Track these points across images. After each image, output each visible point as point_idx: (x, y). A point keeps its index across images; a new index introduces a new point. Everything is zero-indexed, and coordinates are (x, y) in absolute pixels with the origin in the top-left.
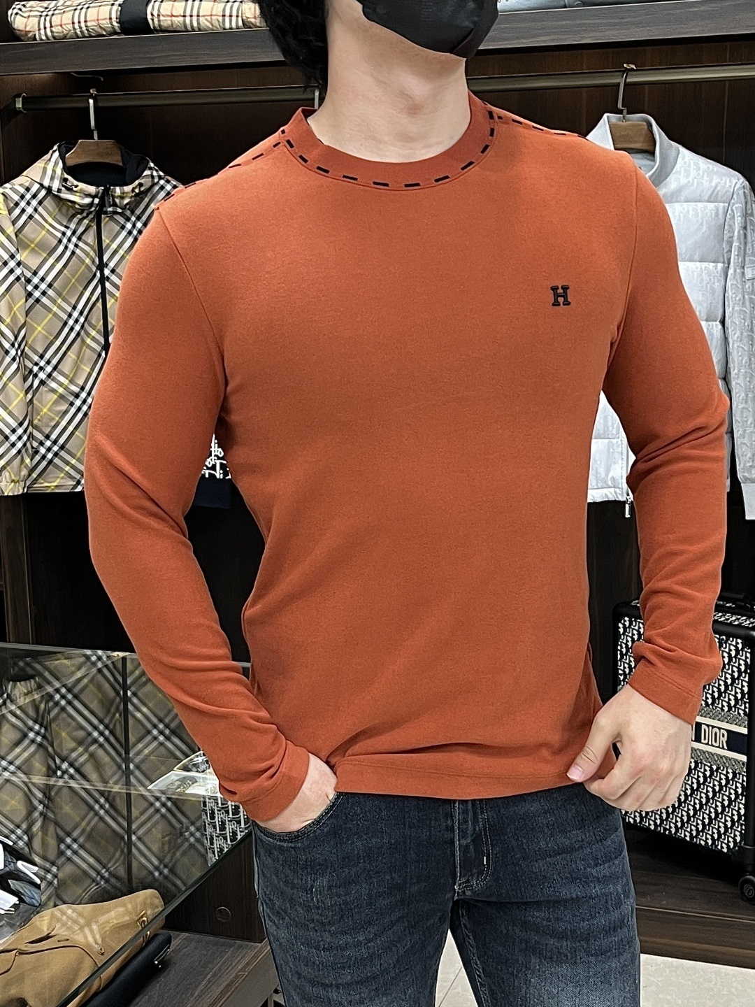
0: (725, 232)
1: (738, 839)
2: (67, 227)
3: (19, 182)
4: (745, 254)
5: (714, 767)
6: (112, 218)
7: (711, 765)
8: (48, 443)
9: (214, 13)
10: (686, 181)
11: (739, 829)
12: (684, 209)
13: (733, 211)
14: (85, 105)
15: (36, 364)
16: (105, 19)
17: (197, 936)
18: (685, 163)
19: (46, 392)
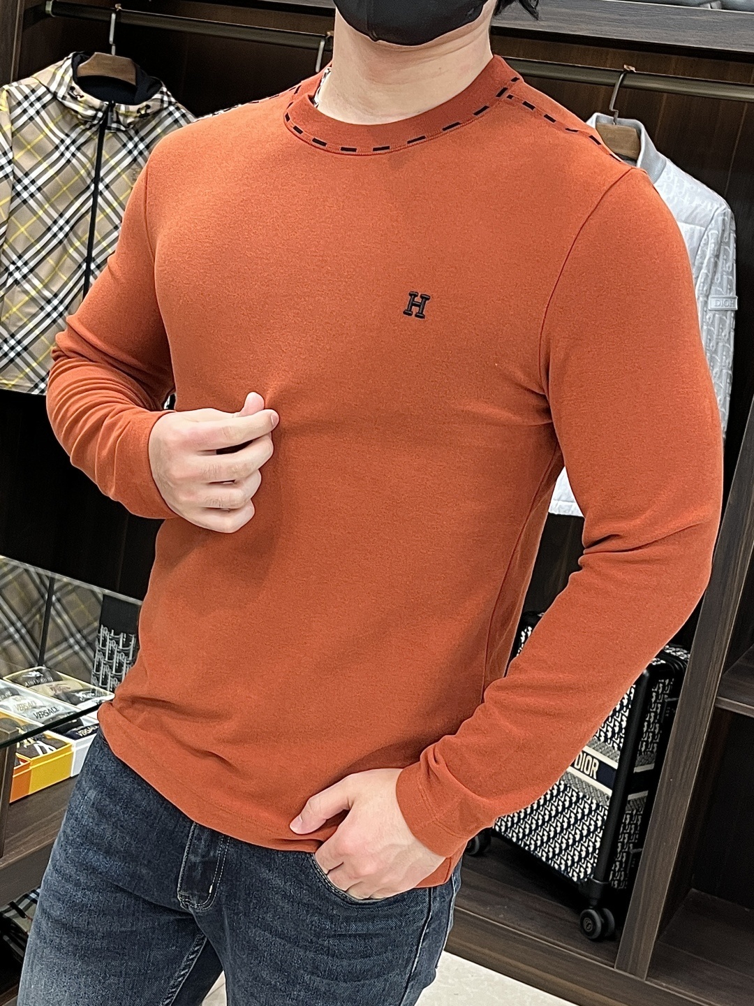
0: (697, 257)
1: (589, 871)
2: (67, 135)
3: (27, 83)
4: (712, 283)
5: (581, 795)
6: (115, 134)
7: (579, 792)
8: (12, 342)
11: (592, 861)
13: (708, 236)
14: (106, 19)
15: (14, 263)
18: (669, 178)
19: (19, 291)
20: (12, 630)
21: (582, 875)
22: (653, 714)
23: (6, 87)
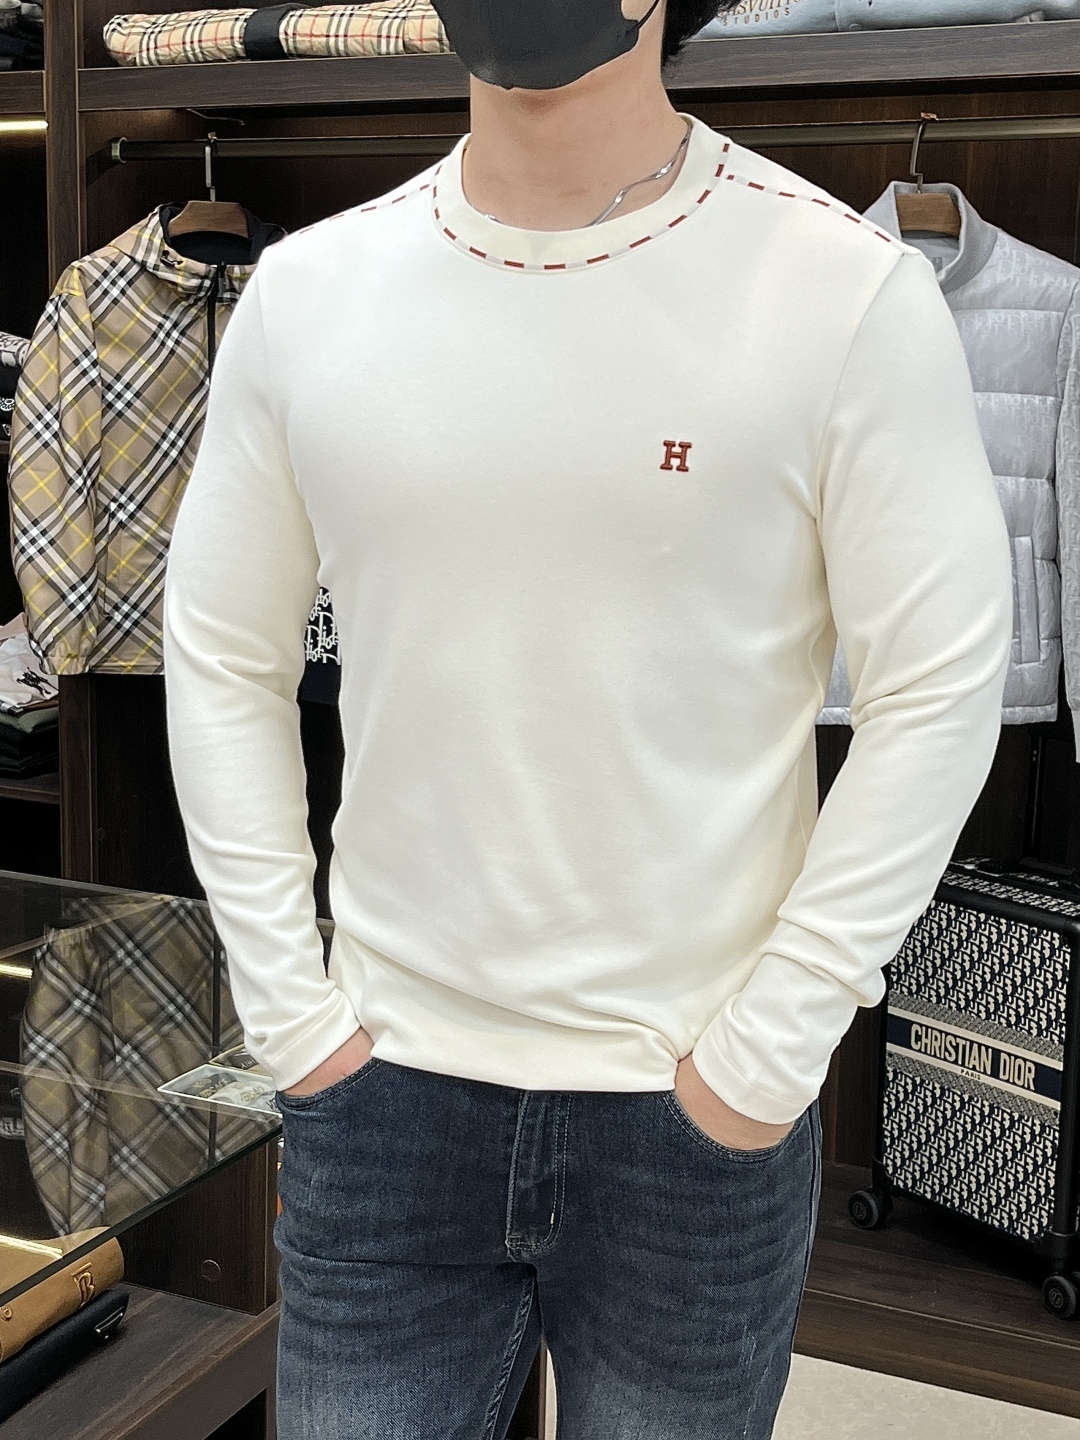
0: (1059, 353)
1: (1045, 1222)
2: (166, 317)
3: (101, 257)
5: (1016, 1116)
7: (1012, 1112)
8: (126, 608)
9: (366, 33)
10: (1004, 279)
11: (1047, 1208)
12: (1000, 318)
14: (198, 155)
16: (224, 39)
19: (126, 537)
20: (171, 1008)
21: (1036, 1229)
23: (76, 264)
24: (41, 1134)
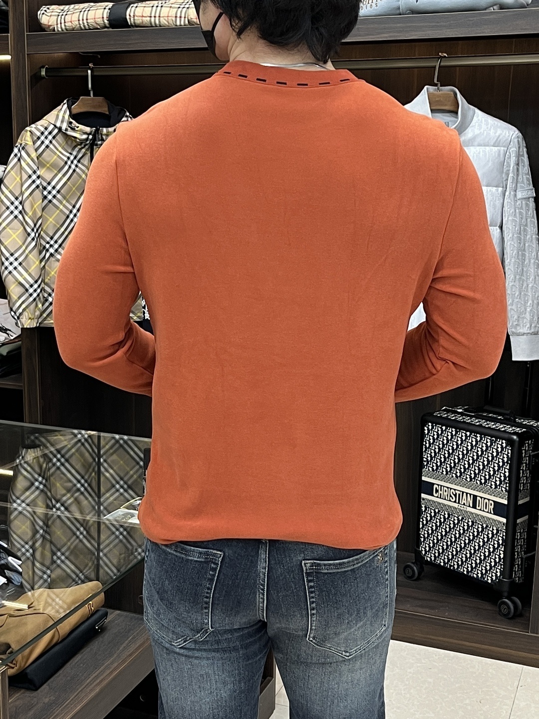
0: (505, 167)
1: (499, 574)
2: (71, 154)
3: (41, 124)
4: (517, 182)
5: (485, 526)
7: (483, 524)
9: (170, 15)
10: (479, 132)
11: (499, 568)
12: (477, 151)
13: (509, 152)
14: (85, 74)
15: (48, 243)
16: (99, 18)
17: (125, 613)
18: (479, 120)
19: (54, 261)
20: (79, 485)
21: (494, 578)
22: (524, 465)
23: (28, 128)
24: (19, 546)
